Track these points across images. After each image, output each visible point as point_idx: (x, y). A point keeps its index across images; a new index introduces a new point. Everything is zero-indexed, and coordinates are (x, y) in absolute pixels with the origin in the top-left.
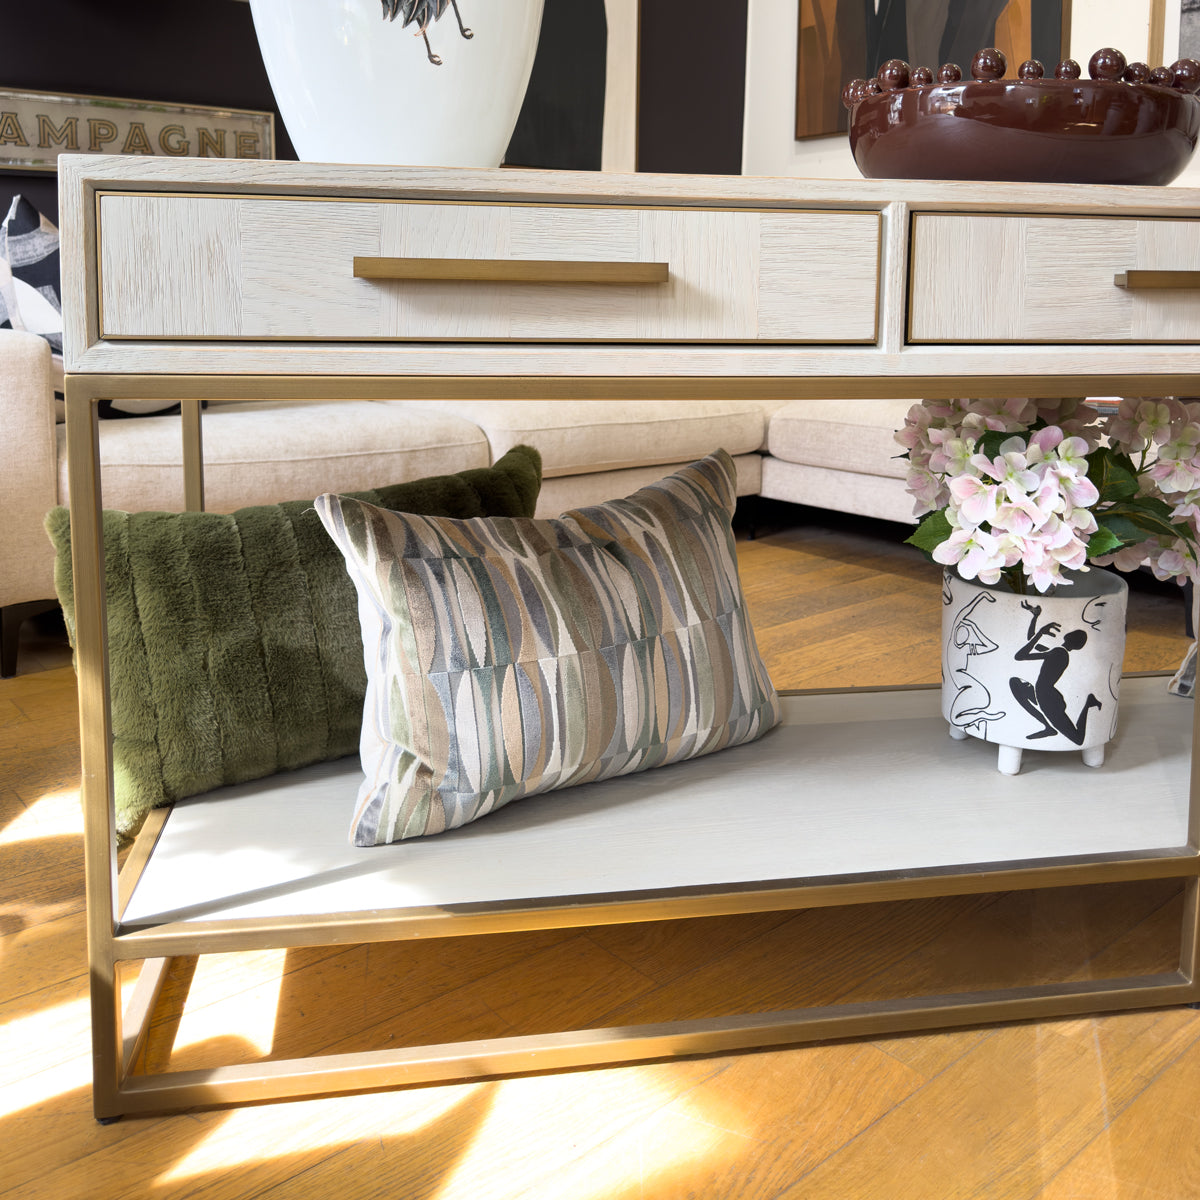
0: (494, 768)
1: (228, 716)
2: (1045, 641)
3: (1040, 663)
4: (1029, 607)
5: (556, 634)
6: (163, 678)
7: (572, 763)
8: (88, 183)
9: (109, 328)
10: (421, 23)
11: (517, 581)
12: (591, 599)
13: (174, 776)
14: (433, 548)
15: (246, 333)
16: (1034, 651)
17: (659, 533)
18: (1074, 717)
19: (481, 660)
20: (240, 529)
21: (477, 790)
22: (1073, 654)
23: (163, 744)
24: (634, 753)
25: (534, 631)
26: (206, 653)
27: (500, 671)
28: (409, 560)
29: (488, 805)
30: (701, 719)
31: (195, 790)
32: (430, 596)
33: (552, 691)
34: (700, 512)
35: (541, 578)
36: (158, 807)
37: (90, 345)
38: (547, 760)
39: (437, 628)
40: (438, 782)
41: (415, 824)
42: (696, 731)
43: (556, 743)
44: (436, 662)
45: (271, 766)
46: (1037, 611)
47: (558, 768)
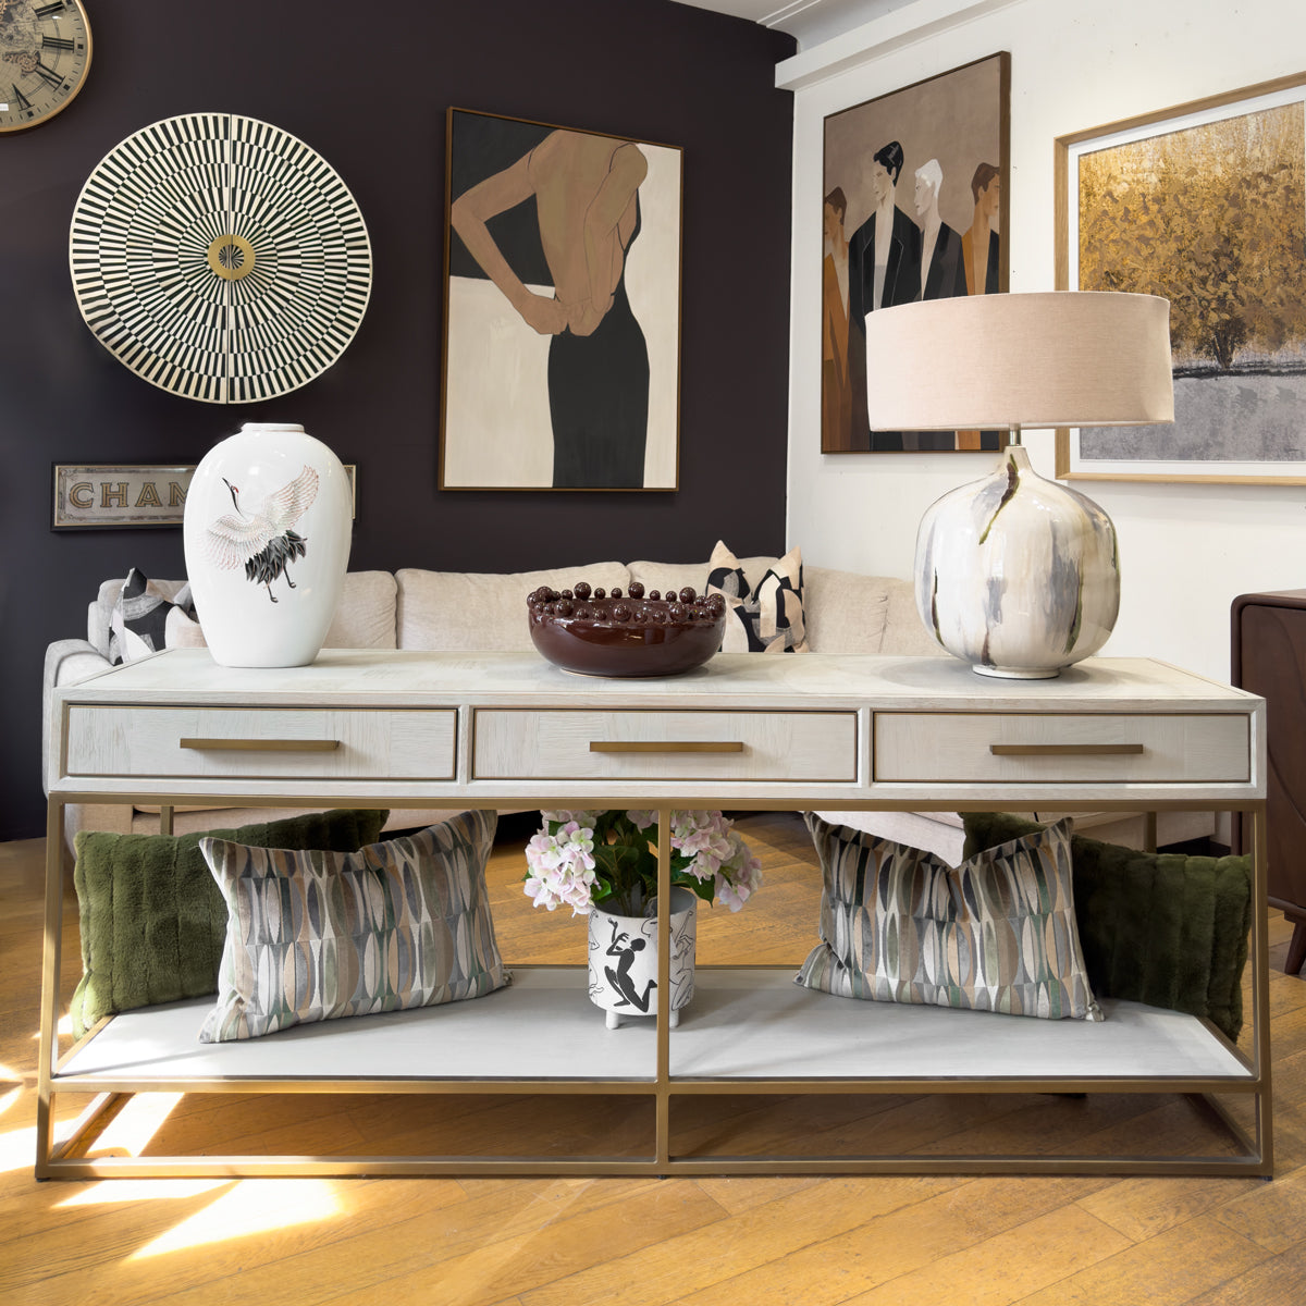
0: (277, 1001)
1: (154, 962)
2: (620, 944)
3: (619, 957)
4: (611, 922)
5: (324, 925)
6: (121, 938)
7: (329, 1003)
8: (64, 701)
9: (70, 770)
10: (267, 582)
11: (307, 892)
12: (352, 906)
13: (118, 997)
14: (261, 871)
15: (133, 772)
16: (615, 950)
17: (415, 864)
18: (640, 994)
19: (275, 940)
20: (178, 849)
21: (266, 1014)
22: (637, 954)
23: (115, 978)
24: (375, 999)
25: (310, 923)
26: (145, 925)
27: (286, 946)
28: (244, 879)
29: (274, 1024)
30: (425, 981)
31: (131, 1006)
32: (250, 901)
33: (316, 959)
34: (450, 847)
35: (324, 892)
36: (108, 1014)
37: (61, 777)
38: (311, 1000)
39: (252, 919)
40: (245, 1008)
41: (231, 1031)
42: (421, 987)
43: (317, 990)
44: (249, 940)
45: (178, 994)
46: (616, 925)
47: (319, 1005)
